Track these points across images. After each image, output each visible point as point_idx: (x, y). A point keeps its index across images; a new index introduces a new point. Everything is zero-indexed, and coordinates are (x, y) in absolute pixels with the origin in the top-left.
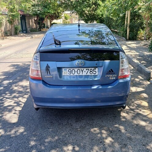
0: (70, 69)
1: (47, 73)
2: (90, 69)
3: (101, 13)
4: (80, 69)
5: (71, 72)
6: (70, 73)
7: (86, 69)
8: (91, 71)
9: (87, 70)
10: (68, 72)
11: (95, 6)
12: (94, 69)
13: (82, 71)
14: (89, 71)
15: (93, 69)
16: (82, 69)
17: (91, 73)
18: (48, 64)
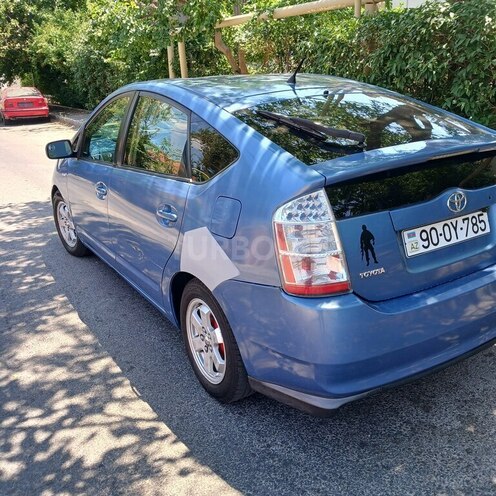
0: (424, 231)
1: (368, 259)
2: (470, 216)
3: (52, 48)
4: (448, 222)
5: (427, 239)
6: (426, 244)
7: (464, 220)
8: (474, 225)
9: (466, 222)
10: (421, 243)
11: (21, 23)
12: (479, 215)
13: (455, 229)
14: (471, 225)
15: (476, 214)
16: (454, 221)
17: (475, 228)
18: (364, 227)
